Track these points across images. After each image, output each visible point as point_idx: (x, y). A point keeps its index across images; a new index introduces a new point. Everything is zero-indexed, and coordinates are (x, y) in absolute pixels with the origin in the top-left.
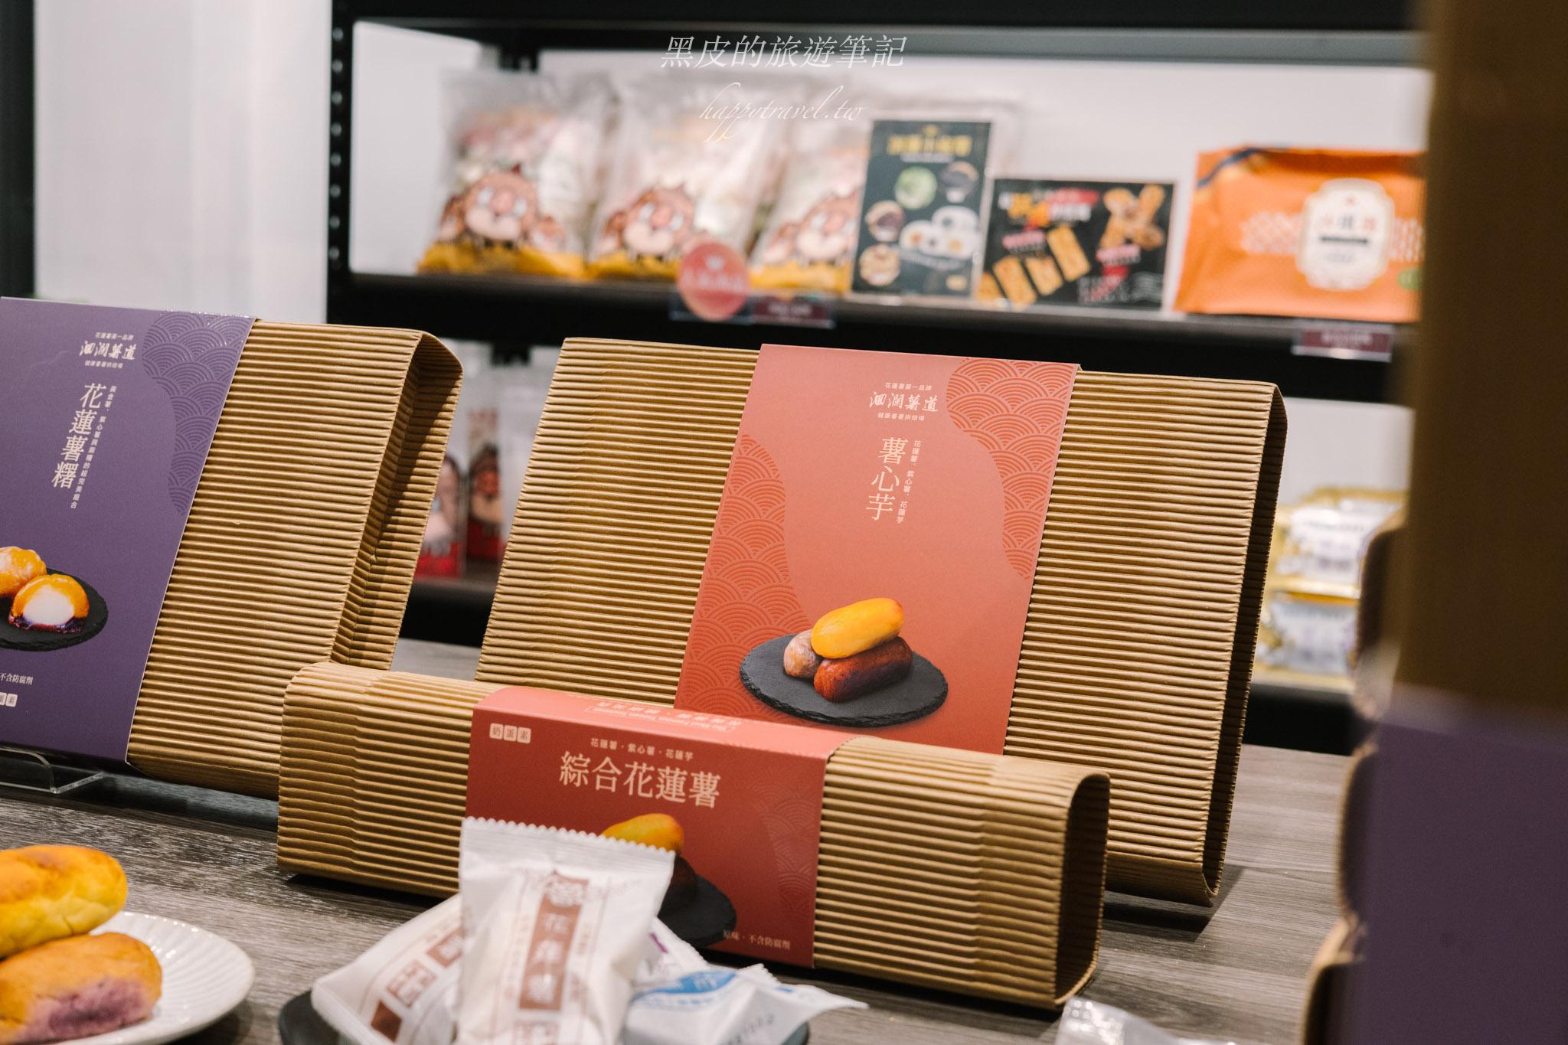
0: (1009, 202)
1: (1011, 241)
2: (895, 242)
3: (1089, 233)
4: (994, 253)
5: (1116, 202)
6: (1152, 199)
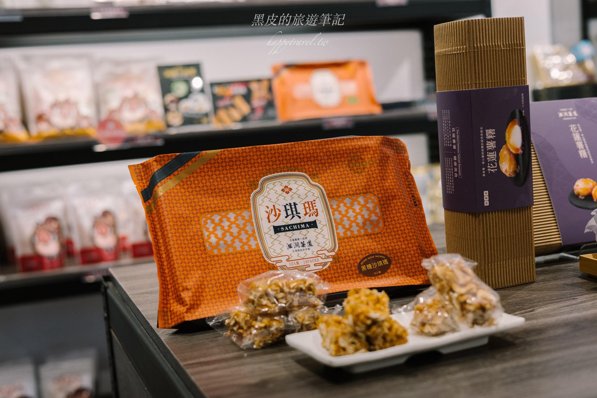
0: (218, 90)
1: (221, 103)
2: (177, 109)
3: (248, 97)
4: (216, 109)
5: (254, 86)
6: (265, 84)
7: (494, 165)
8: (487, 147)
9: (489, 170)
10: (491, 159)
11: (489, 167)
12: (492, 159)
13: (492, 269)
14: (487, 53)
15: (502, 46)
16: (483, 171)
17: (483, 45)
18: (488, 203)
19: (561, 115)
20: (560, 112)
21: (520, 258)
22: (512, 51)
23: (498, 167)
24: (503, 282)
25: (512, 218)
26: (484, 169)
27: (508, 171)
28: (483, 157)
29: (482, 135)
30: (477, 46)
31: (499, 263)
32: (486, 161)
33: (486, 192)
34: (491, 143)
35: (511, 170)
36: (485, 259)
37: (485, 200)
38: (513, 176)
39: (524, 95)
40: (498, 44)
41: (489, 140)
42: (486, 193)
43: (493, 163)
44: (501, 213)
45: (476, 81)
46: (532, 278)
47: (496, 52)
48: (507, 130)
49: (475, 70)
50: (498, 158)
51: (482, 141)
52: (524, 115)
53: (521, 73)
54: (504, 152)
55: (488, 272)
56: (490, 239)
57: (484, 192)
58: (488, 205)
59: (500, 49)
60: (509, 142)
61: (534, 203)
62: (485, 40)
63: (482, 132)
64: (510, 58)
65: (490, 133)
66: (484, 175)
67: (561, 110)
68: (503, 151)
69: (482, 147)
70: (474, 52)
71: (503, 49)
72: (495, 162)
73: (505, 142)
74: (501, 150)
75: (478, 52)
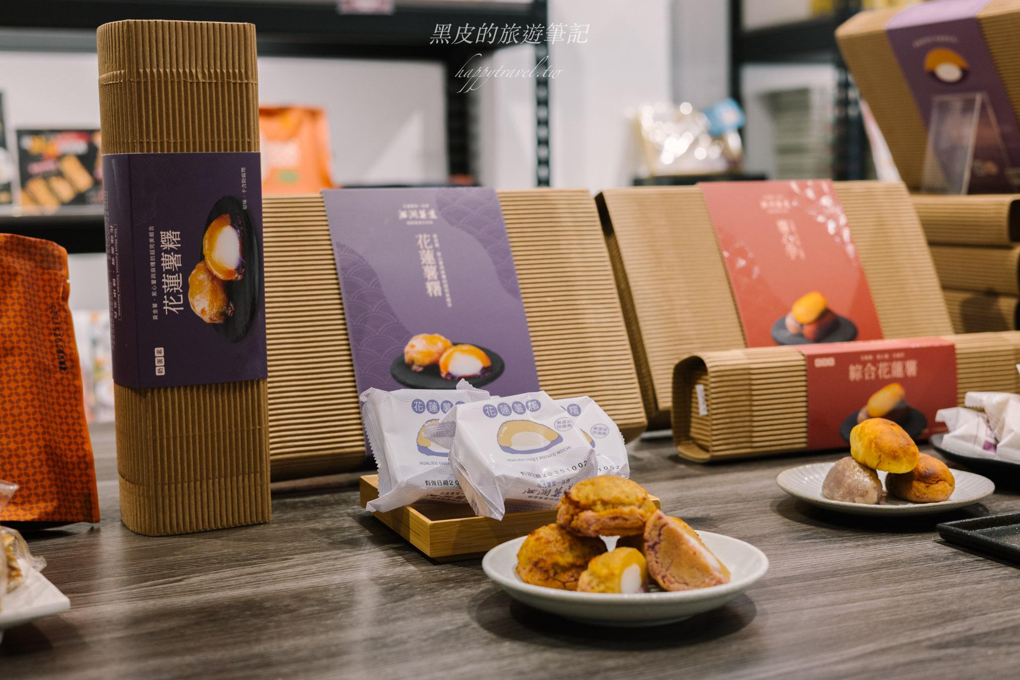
7: (178, 300)
8: (163, 264)
9: (166, 308)
10: (170, 288)
11: (166, 302)
12: (173, 287)
13: (170, 496)
14: (166, 86)
15: (200, 76)
16: (153, 309)
17: (158, 71)
18: (164, 371)
19: (403, 215)
20: (403, 210)
21: (235, 478)
22: (223, 86)
23: (187, 304)
24: (194, 521)
25: (217, 402)
26: (155, 305)
27: (208, 312)
28: (154, 282)
29: (151, 240)
30: (145, 72)
31: (186, 485)
32: (160, 291)
33: (159, 349)
34: (172, 258)
35: (215, 311)
36: (156, 477)
37: (157, 364)
38: (218, 321)
39: (246, 172)
40: (190, 71)
41: (168, 252)
42: (159, 353)
43: (176, 295)
44: (192, 390)
45: (143, 139)
46: (260, 516)
47: (185, 86)
48: (207, 235)
49: (140, 116)
50: (186, 286)
51: (152, 252)
52: (245, 208)
53: (243, 130)
54: (198, 276)
55: (163, 502)
56: (168, 439)
57: (156, 349)
58: (163, 374)
59: (195, 80)
60: (210, 257)
61: (269, 374)
62: (162, 62)
63: (151, 235)
64: (217, 99)
65: (170, 238)
66: (155, 318)
67: (405, 206)
68: (196, 273)
69: (153, 264)
70: (139, 83)
71: (201, 80)
72: (180, 293)
73: (202, 258)
74: (193, 272)
75: (146, 83)
